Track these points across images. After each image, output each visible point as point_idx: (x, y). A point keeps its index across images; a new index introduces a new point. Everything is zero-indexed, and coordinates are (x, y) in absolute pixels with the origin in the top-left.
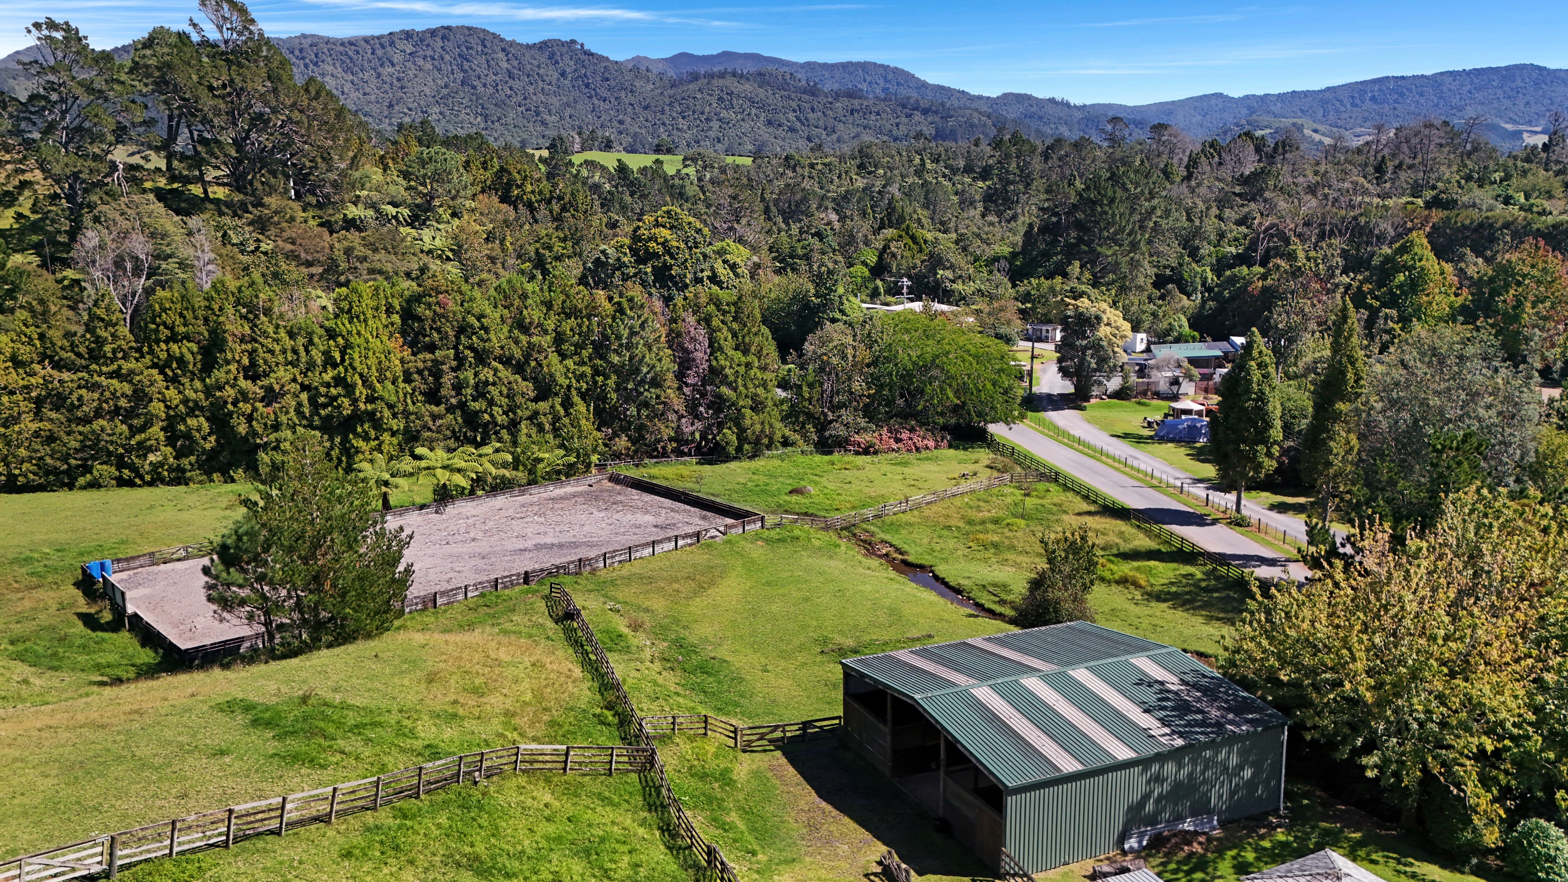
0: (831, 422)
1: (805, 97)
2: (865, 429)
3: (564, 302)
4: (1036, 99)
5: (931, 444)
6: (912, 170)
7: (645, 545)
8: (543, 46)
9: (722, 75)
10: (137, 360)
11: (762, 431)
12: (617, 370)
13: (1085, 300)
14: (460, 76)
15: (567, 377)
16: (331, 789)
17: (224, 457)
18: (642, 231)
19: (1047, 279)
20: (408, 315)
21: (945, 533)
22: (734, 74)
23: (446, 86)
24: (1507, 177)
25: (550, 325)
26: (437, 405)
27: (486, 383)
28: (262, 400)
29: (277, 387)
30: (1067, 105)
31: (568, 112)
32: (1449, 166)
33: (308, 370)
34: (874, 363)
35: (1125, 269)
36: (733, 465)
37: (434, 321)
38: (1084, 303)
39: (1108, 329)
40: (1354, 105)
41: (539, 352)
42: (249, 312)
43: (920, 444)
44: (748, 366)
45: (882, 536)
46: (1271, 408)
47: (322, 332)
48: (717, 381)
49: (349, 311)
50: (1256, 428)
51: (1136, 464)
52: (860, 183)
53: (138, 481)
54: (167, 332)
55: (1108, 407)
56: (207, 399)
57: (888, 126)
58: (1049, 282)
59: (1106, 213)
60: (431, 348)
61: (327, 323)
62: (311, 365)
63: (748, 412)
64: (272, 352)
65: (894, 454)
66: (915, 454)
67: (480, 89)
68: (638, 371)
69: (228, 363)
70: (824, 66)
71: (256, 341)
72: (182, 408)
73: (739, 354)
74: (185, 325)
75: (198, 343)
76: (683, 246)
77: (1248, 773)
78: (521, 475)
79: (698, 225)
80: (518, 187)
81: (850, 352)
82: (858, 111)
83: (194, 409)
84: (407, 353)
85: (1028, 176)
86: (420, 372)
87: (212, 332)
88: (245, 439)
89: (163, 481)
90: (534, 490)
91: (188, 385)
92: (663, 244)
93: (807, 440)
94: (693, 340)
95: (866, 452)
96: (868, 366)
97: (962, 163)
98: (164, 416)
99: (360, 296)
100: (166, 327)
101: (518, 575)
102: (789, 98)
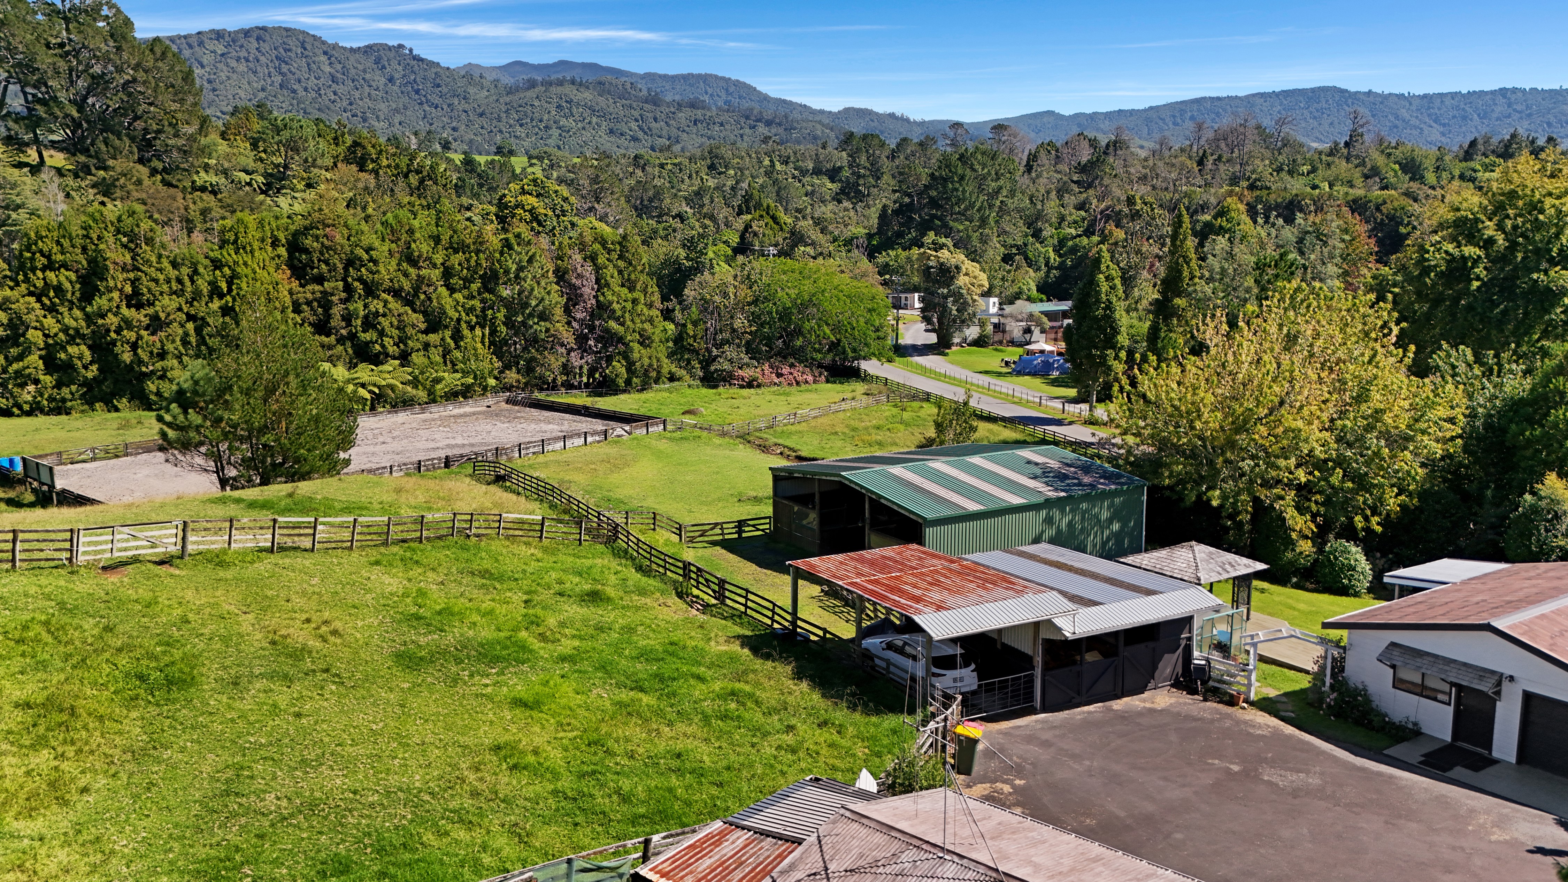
0: (717, 356)
1: (647, 106)
2: (748, 365)
3: (451, 237)
4: (877, 114)
5: (810, 378)
6: (762, 170)
7: (556, 439)
8: (368, 50)
9: (560, 83)
10: (12, 289)
11: (650, 365)
12: (508, 304)
13: (945, 251)
14: (278, 79)
15: (457, 311)
16: (352, 519)
17: (107, 387)
18: (508, 198)
19: (904, 250)
20: (294, 246)
21: (832, 437)
22: (573, 82)
23: (263, 90)
24: (1314, 170)
25: (439, 258)
26: (328, 336)
27: (377, 314)
28: (147, 328)
29: (162, 316)
30: (907, 120)
31: (397, 119)
32: (1262, 160)
33: (194, 299)
34: (755, 302)
35: (975, 242)
36: (623, 396)
37: (322, 253)
38: (944, 254)
39: (967, 278)
40: (1175, 124)
41: (429, 286)
42: (131, 241)
43: (800, 379)
44: (635, 301)
45: (776, 440)
46: (1118, 316)
47: (207, 262)
48: (605, 316)
49: (235, 242)
50: (1105, 335)
51: (998, 389)
52: (711, 183)
53: (15, 410)
54: (44, 261)
55: (969, 353)
56: (88, 327)
57: (732, 137)
58: (907, 253)
59: (957, 190)
60: (320, 280)
61: (211, 254)
62: (197, 295)
63: (636, 346)
64: (156, 281)
65: (776, 388)
66: (795, 388)
67: (301, 93)
68: (526, 305)
69: (110, 290)
70: (665, 77)
71: (139, 270)
72: (61, 336)
73: (626, 290)
74: (62, 253)
75: (77, 271)
76: (550, 213)
77: (1116, 527)
78: (422, 394)
79: (566, 193)
80: (373, 161)
81: (731, 290)
82: (701, 122)
83: (74, 337)
84: (295, 284)
85: (878, 170)
86: (309, 303)
87: (92, 261)
88: (130, 368)
89: (42, 412)
90: (434, 408)
91: (66, 314)
92: (530, 211)
93: (693, 376)
94: (579, 276)
95: (750, 385)
96: (749, 304)
97: (811, 166)
98: (42, 346)
99: (246, 227)
100: (43, 255)
101: (439, 459)
102: (631, 107)
